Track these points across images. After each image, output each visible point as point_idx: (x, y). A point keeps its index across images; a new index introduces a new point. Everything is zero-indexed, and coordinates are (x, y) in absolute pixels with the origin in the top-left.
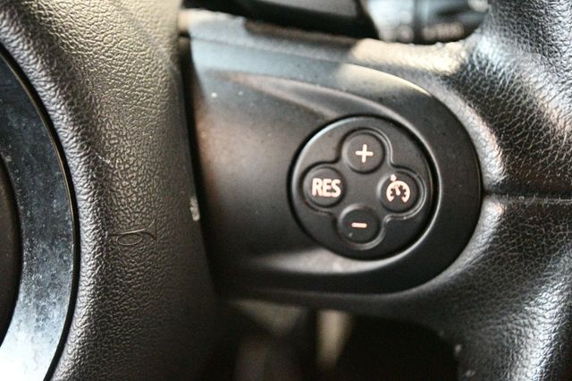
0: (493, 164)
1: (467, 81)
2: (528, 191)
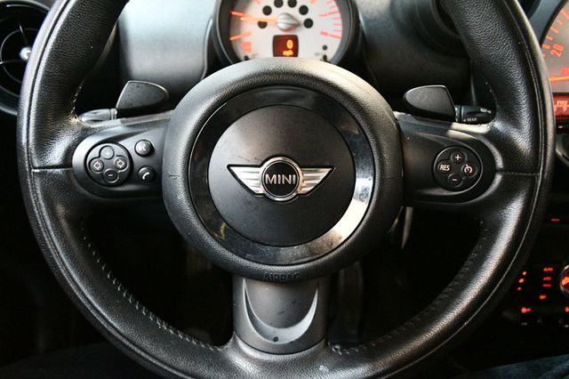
0: (500, 163)
1: (492, 136)
2: (510, 171)
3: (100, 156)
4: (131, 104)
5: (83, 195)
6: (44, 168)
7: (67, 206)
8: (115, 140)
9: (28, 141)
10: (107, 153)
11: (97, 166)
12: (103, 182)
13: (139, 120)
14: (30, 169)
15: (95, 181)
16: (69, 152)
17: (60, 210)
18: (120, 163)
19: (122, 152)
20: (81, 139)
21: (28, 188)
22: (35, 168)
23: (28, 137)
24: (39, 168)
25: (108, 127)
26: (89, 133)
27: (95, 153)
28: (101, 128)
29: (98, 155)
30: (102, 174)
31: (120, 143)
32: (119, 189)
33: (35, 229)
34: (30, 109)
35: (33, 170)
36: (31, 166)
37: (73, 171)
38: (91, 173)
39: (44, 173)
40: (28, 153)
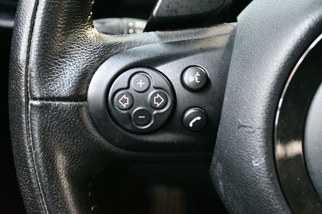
3: (128, 87)
4: (175, 11)
5: (99, 144)
6: (47, 99)
7: (72, 158)
8: (151, 63)
9: (28, 58)
10: (139, 83)
11: (124, 101)
12: (129, 127)
13: (184, 35)
14: (27, 100)
15: (117, 123)
16: (85, 77)
17: (61, 161)
18: (158, 100)
19: (162, 82)
20: (102, 59)
21: (21, 128)
22: (35, 99)
23: (28, 51)
24: (41, 99)
25: (140, 44)
26: (113, 51)
27: (122, 80)
28: (131, 44)
29: (126, 85)
30: (129, 115)
31: (158, 68)
32: (151, 138)
33: (25, 190)
34: (35, 9)
35: (31, 102)
36: (29, 96)
37: (87, 107)
38: (113, 112)
39: (47, 107)
40: (26, 76)
